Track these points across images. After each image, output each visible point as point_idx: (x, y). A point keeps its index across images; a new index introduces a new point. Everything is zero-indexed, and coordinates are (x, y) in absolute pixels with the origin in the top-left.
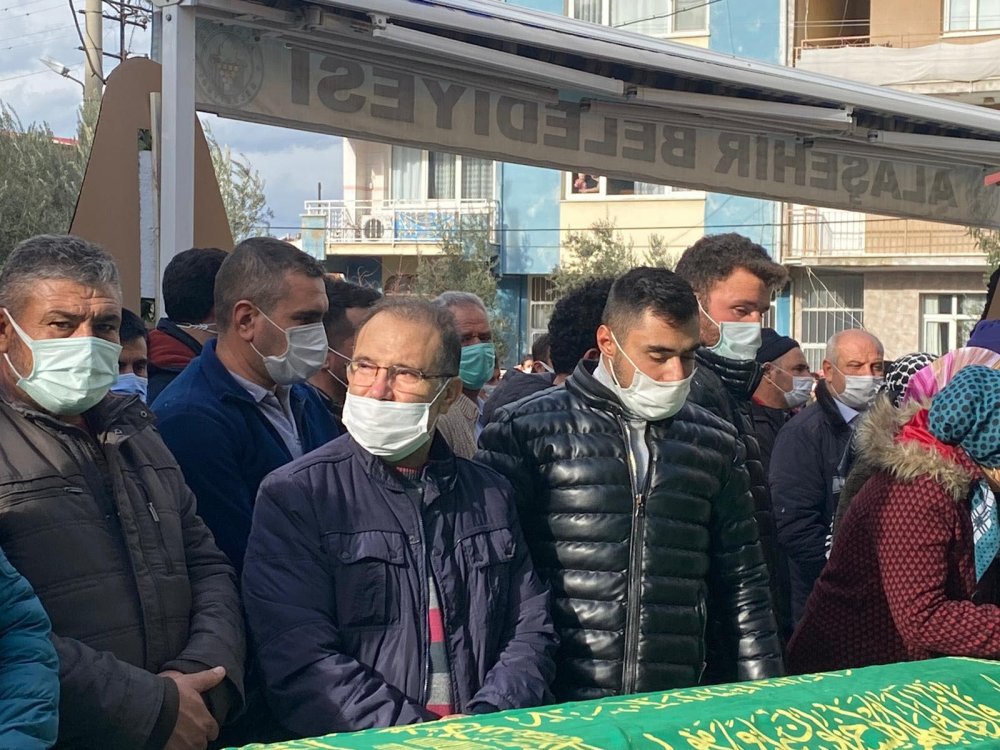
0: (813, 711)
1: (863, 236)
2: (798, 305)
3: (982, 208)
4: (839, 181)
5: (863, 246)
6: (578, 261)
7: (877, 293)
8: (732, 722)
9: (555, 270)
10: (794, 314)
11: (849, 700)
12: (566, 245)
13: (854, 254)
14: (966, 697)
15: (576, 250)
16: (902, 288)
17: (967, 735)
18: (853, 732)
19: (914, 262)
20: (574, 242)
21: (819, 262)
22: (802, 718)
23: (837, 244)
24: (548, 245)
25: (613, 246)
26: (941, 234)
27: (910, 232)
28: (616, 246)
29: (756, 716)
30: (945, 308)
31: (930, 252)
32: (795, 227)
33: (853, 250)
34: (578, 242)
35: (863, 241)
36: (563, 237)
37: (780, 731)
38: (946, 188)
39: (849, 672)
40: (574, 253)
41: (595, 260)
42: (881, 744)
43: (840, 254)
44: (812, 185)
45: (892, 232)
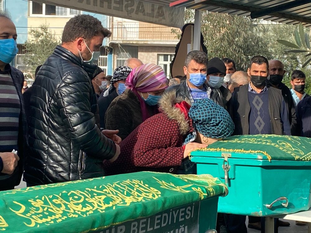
0: (85, 191)
1: (138, 33)
2: (115, 57)
3: (174, 20)
4: (124, 8)
5: (138, 37)
6: (34, 39)
7: (143, 54)
8: (52, 196)
9: (26, 42)
10: (114, 60)
11: (101, 187)
12: (30, 33)
13: (135, 39)
14: (146, 185)
15: (34, 35)
16: (151, 52)
17: (144, 198)
18: (100, 198)
19: (155, 43)
20: (33, 32)
21: (123, 42)
22: (81, 194)
23: (129, 36)
24: (23, 33)
25: (48, 34)
26: (165, 33)
27: (154, 32)
28: (49, 34)
29: (62, 194)
30: (166, 60)
31: (161, 39)
32: (114, 29)
33: (134, 38)
34: (34, 32)
35: (138, 35)
36: (29, 30)
37: (71, 199)
38: (162, 12)
39: (104, 177)
40: (33, 36)
41: (41, 39)
42: (110, 202)
43: (130, 39)
44: (114, 9)
45: (148, 32)
